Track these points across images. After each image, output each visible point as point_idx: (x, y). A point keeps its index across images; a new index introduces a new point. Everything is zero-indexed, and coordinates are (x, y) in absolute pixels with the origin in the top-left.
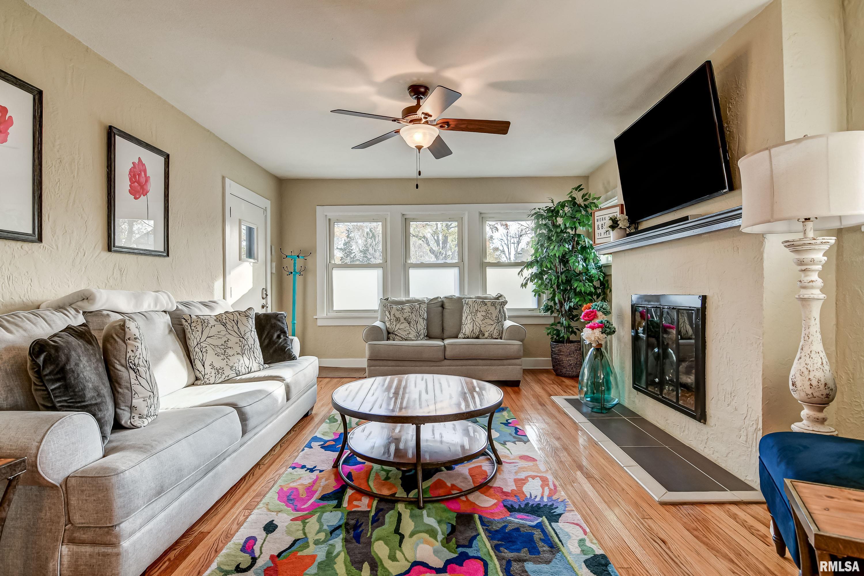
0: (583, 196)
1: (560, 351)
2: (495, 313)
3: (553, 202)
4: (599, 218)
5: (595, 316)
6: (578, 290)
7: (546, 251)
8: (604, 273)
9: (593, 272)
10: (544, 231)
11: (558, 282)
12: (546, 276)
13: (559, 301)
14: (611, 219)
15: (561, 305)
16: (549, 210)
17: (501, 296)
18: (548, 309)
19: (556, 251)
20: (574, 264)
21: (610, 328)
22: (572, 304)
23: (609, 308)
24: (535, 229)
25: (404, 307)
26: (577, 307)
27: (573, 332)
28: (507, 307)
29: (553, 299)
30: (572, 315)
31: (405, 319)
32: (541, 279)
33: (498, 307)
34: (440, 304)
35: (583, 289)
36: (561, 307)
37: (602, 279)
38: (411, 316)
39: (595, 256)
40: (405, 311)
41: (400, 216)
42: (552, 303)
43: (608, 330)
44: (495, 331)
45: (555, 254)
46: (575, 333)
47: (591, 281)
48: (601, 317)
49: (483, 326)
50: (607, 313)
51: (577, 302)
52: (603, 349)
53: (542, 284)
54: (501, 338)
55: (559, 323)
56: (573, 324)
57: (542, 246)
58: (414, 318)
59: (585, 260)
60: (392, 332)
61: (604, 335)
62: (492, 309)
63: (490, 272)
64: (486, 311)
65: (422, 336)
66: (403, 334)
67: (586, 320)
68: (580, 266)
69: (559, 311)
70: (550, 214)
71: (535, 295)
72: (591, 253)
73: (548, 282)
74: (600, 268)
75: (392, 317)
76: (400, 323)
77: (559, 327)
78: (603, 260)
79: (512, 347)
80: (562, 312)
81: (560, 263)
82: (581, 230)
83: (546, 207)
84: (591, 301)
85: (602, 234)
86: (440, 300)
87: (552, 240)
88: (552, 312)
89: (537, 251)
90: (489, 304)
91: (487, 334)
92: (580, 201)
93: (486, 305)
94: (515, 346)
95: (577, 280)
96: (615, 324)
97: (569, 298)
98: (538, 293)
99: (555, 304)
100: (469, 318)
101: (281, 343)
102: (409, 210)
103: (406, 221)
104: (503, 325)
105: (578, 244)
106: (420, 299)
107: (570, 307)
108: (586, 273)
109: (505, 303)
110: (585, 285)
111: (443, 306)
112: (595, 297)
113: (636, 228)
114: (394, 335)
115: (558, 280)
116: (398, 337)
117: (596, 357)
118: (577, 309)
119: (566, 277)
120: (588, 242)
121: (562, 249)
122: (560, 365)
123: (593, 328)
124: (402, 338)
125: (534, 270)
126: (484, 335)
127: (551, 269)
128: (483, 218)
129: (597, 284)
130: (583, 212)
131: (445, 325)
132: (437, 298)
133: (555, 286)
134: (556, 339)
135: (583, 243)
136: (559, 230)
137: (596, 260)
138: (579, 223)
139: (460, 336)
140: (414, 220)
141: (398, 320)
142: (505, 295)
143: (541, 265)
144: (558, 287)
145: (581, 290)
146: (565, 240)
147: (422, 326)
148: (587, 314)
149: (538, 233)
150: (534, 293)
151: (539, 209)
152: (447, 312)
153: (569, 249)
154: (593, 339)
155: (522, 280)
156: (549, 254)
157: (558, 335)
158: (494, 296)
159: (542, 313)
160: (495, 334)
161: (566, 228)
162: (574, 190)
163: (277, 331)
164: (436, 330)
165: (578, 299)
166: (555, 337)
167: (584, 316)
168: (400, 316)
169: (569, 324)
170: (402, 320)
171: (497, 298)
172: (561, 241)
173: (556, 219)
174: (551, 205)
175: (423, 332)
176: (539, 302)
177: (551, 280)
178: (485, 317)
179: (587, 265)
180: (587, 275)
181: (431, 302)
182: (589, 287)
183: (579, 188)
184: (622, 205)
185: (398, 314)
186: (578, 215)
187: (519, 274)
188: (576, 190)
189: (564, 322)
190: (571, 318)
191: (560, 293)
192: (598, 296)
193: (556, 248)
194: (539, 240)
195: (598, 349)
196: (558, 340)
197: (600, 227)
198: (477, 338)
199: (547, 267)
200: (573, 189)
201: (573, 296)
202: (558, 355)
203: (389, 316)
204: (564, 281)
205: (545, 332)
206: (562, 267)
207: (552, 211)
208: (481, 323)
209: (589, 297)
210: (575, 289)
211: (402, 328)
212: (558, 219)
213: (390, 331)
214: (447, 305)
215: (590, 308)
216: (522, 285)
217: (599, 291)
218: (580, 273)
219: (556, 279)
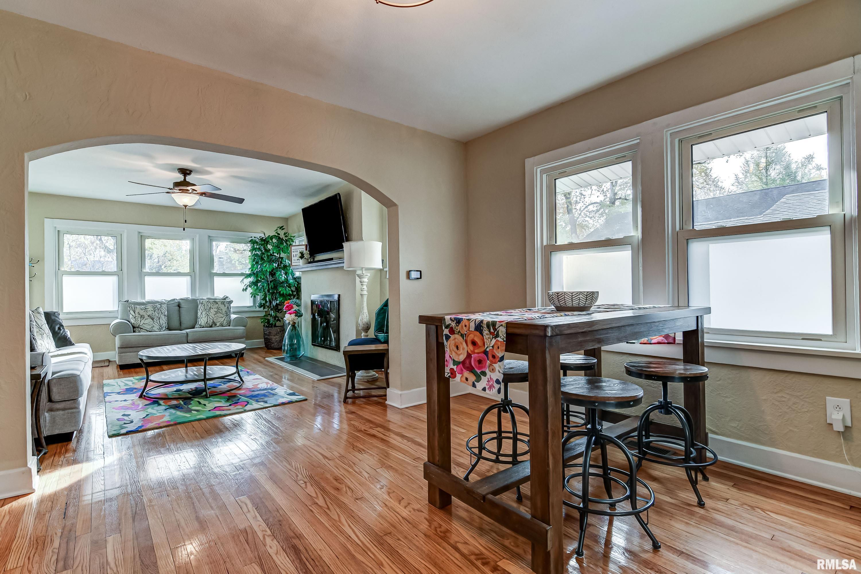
0: (285, 234)
1: (270, 333)
2: (224, 309)
3: (265, 235)
4: (294, 250)
5: (292, 308)
6: (281, 293)
7: (260, 267)
8: (298, 282)
9: (291, 281)
10: (258, 253)
11: (269, 288)
12: (260, 283)
13: (269, 300)
14: (300, 253)
15: (271, 302)
16: (262, 239)
17: (227, 297)
18: (261, 306)
19: (267, 267)
20: (279, 276)
21: (300, 313)
22: (278, 302)
23: (299, 303)
24: (251, 251)
25: (147, 307)
26: (281, 304)
27: (279, 320)
28: (232, 305)
29: (265, 299)
30: (277, 308)
31: (149, 316)
32: (257, 285)
33: (227, 305)
34: (177, 304)
35: (285, 292)
36: (270, 304)
37: (296, 286)
38: (154, 314)
39: (292, 271)
40: (149, 310)
41: (137, 233)
42: (264, 302)
43: (299, 314)
44: (225, 321)
45: (267, 270)
46: (280, 321)
47: (290, 287)
48: (295, 308)
49: (216, 318)
50: (298, 305)
51: (281, 301)
52: (296, 325)
53: (257, 288)
54: (229, 326)
55: (269, 314)
56: (278, 315)
57: (257, 263)
58: (157, 315)
59: (286, 274)
60: (137, 326)
61: (297, 317)
62: (222, 307)
63: (216, 279)
64: (218, 308)
65: (164, 329)
66: (148, 327)
67: (287, 310)
68: (283, 278)
69: (269, 307)
70: (263, 243)
71: (252, 297)
72: (290, 269)
73: (262, 288)
74: (295, 279)
75: (137, 315)
76: (145, 319)
77: (269, 317)
78: (297, 274)
79: (238, 331)
80: (271, 307)
81: (269, 275)
82: (283, 255)
83: (260, 237)
84: (290, 299)
85: (296, 260)
86: (177, 301)
87: (264, 260)
88: (264, 308)
89: (253, 266)
90: (219, 303)
91: (218, 324)
92: (282, 236)
93: (217, 303)
94: (240, 330)
95: (281, 286)
96: (303, 311)
97: (275, 298)
98: (254, 296)
99: (266, 302)
100: (204, 313)
101: (62, 333)
102: (145, 230)
103: (142, 238)
104: (230, 317)
105: (281, 263)
106: (159, 301)
107: (276, 303)
108: (286, 282)
109: (231, 302)
110: (286, 289)
111: (179, 306)
112: (292, 297)
113: (314, 259)
114: (140, 329)
115: (269, 286)
116: (143, 330)
117: (292, 330)
118: (281, 305)
119: (274, 284)
120: (288, 263)
121: (271, 266)
122: (270, 342)
123: (290, 314)
124: (147, 330)
125: (251, 279)
126: (216, 325)
127: (263, 279)
128: (211, 239)
129: (293, 289)
130: (285, 244)
131: (182, 320)
132: (174, 299)
133: (266, 290)
134: (266, 326)
135: (284, 263)
136: (269, 254)
137: (293, 274)
138: (282, 251)
139: (196, 327)
140: (149, 237)
141: (142, 317)
142: (230, 297)
143: (257, 276)
144: (268, 291)
145: (283, 293)
146: (273, 261)
147: (164, 321)
148: (287, 307)
149: (253, 253)
150: (251, 295)
151: (255, 237)
152: (183, 311)
153: (276, 266)
154: (291, 319)
155: (243, 286)
156: (262, 269)
157: (268, 322)
158: (222, 297)
159: (258, 309)
160: (225, 323)
161: (273, 253)
162: (279, 229)
163: (57, 325)
164: (175, 323)
165: (281, 299)
166: (266, 324)
167: (286, 308)
168: (144, 314)
169: (276, 315)
170: (146, 317)
171: (225, 299)
172: (271, 261)
173: (267, 246)
174: (263, 236)
175: (165, 325)
176: (254, 301)
177: (263, 286)
178: (217, 313)
179: (287, 277)
180: (287, 283)
181: (169, 303)
182: (288, 291)
183: (282, 228)
184: (306, 245)
185: (142, 312)
186: (282, 246)
187: (241, 282)
188: (280, 229)
189: (273, 314)
190: (277, 311)
191: (270, 295)
192: (294, 296)
193: (267, 266)
194: (255, 259)
195: (294, 326)
196: (269, 325)
197: (295, 256)
198: (211, 327)
199: (261, 278)
200: (278, 227)
201: (279, 296)
202: (268, 335)
203: (133, 314)
204: (273, 287)
205: (260, 321)
206: (271, 277)
207: (264, 240)
208: (213, 316)
209: (289, 296)
210: (280, 292)
211: (146, 323)
212: (268, 245)
213: (135, 326)
214: (183, 305)
215: (289, 303)
216: (243, 290)
217: (295, 293)
218: (283, 282)
219: (267, 286)
